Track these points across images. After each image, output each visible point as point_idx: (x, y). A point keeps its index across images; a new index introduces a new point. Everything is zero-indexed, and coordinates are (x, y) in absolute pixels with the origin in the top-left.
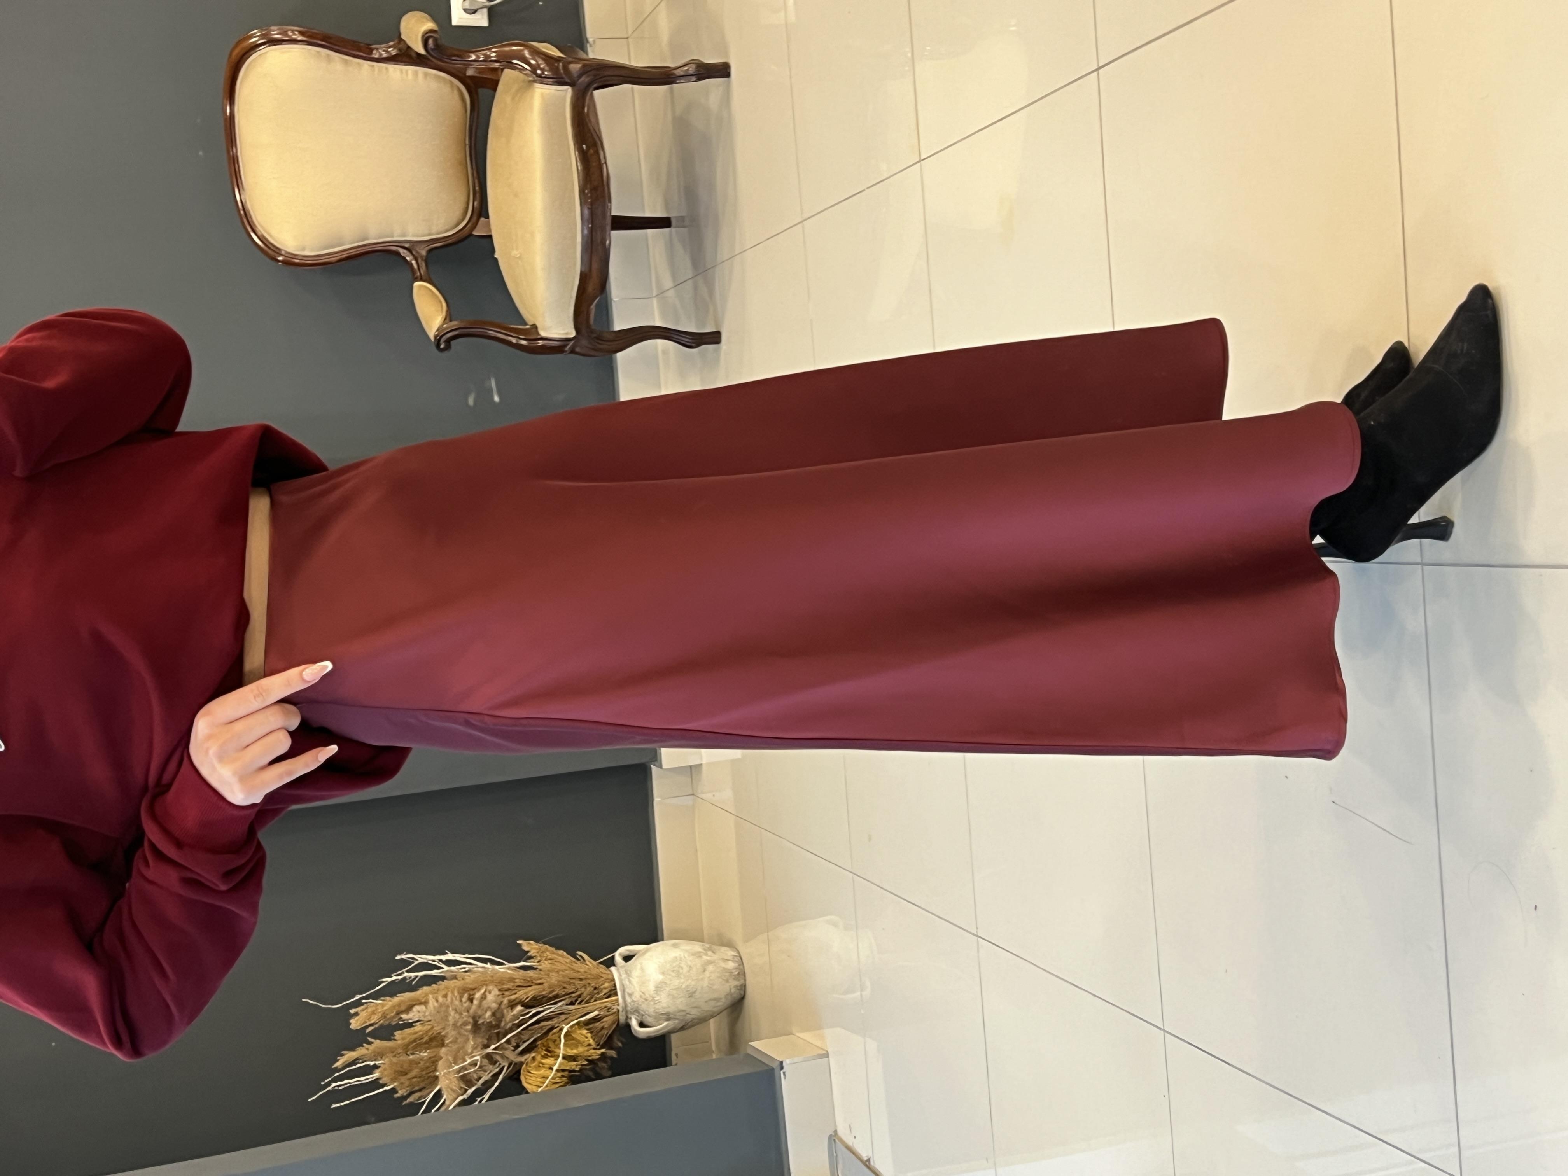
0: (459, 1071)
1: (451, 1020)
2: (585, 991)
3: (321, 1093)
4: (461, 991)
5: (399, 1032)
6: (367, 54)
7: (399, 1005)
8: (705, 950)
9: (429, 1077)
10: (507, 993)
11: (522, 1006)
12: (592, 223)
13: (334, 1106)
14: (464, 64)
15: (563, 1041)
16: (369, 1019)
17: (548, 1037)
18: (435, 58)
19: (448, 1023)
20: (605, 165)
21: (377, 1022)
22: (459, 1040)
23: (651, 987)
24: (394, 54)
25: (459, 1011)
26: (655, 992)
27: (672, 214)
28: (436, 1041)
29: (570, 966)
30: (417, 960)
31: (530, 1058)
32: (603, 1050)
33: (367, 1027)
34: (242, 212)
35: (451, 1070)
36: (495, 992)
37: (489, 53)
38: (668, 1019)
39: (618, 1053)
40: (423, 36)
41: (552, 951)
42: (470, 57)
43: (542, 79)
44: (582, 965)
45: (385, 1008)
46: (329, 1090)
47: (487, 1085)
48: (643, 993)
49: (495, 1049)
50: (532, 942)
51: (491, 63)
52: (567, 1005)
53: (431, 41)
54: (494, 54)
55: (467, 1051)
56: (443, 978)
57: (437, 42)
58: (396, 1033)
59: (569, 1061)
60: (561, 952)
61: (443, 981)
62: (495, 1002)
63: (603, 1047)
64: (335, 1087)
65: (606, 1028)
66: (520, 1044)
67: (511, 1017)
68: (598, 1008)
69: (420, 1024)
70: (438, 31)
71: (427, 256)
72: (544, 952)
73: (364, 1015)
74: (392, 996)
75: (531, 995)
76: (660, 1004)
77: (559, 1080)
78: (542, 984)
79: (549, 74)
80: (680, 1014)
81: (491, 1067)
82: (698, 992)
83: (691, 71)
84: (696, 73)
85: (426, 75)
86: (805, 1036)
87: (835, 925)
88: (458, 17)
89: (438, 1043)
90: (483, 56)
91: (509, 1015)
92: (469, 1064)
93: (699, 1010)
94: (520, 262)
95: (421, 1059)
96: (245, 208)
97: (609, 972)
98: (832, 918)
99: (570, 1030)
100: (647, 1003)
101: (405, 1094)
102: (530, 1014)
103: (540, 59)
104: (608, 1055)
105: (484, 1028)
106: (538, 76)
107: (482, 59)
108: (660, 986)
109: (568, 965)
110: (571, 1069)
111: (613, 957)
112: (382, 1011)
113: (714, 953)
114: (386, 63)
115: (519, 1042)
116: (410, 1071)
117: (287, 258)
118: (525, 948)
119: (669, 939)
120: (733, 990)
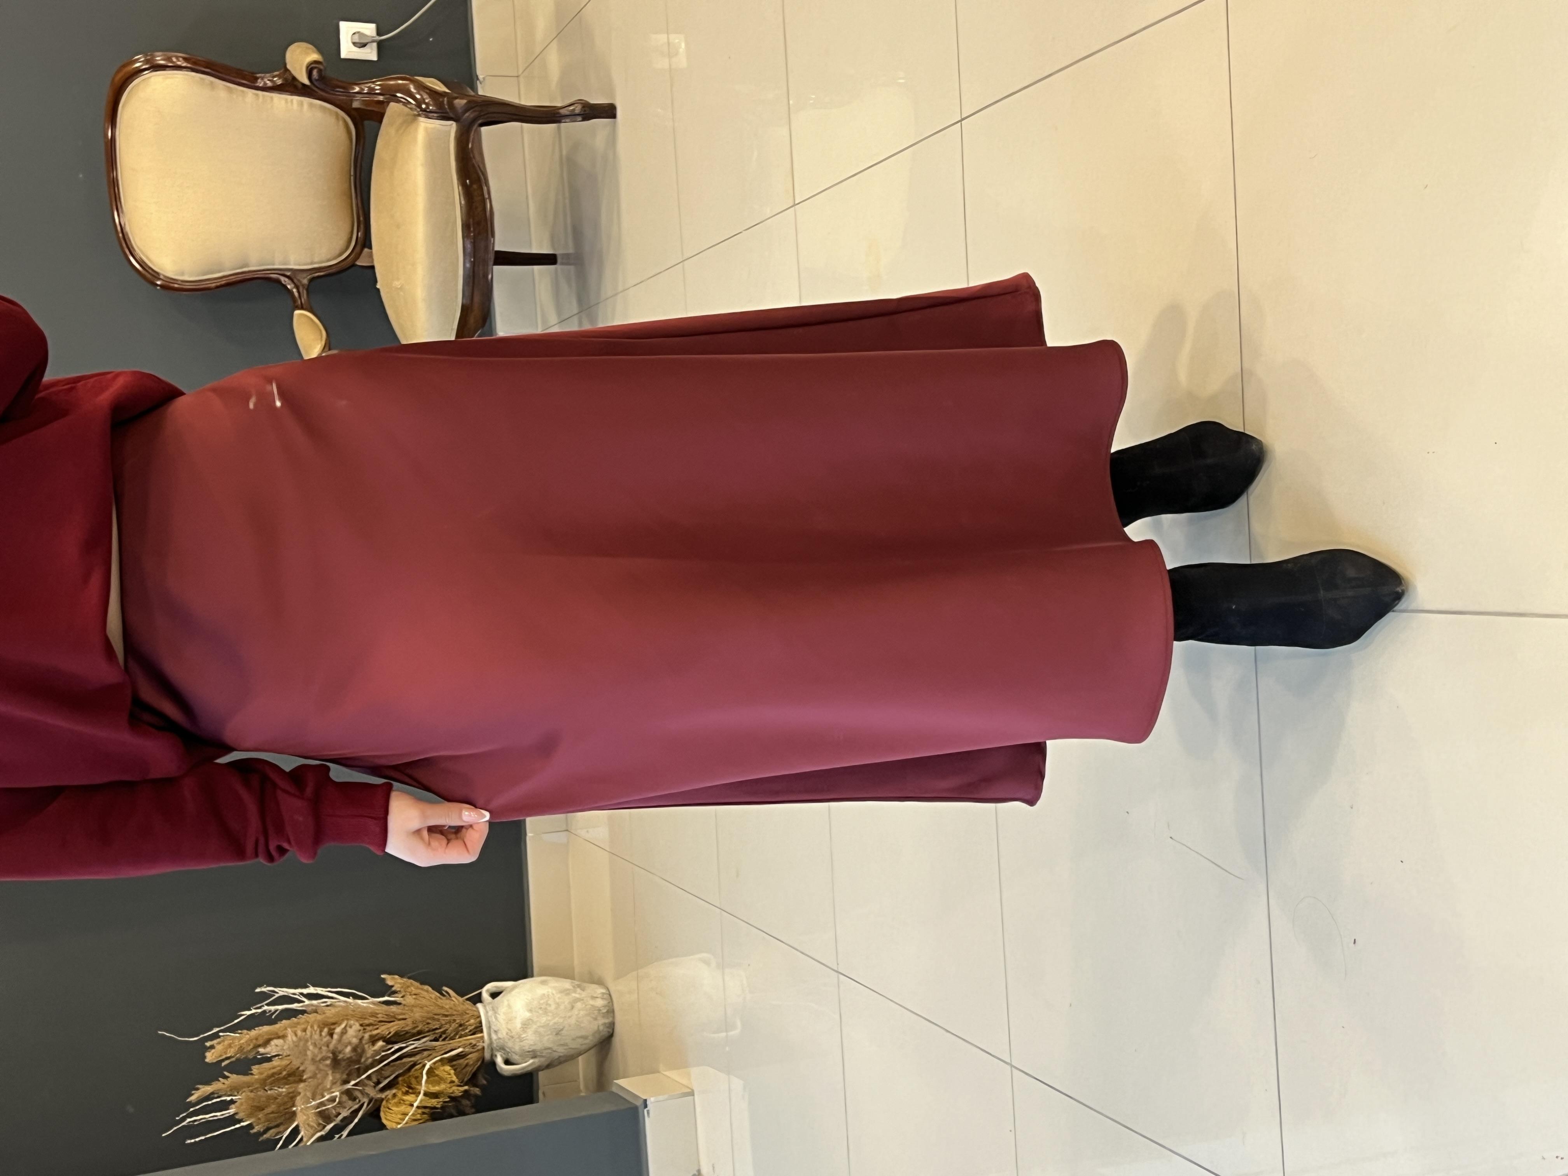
0: (317, 1107)
1: (310, 1054)
2: (450, 1027)
3: (175, 1128)
4: (321, 1025)
5: (257, 1066)
6: (252, 82)
7: (257, 1038)
8: (574, 987)
9: (286, 1113)
10: (368, 1028)
11: (383, 1041)
12: (474, 257)
13: (189, 1141)
14: (348, 96)
15: (425, 1078)
16: (225, 1053)
17: (411, 1074)
18: (319, 89)
19: (307, 1058)
20: (488, 200)
21: (233, 1055)
22: (319, 1076)
23: (518, 1024)
24: (279, 83)
25: (318, 1046)
26: (521, 1029)
27: (559, 252)
28: (294, 1076)
30: (277, 993)
31: (392, 1094)
32: (466, 1088)
33: (223, 1060)
34: (121, 235)
35: (310, 1105)
36: (357, 1026)
37: (373, 86)
38: (534, 1057)
39: (482, 1091)
40: (307, 67)
41: (418, 986)
42: (354, 89)
43: (427, 113)
44: (448, 1001)
45: (242, 1042)
46: (183, 1126)
47: (347, 1121)
48: (508, 1030)
49: (355, 1085)
50: (396, 977)
51: (375, 96)
52: (431, 1041)
53: (315, 73)
54: (378, 87)
55: (326, 1087)
56: (303, 1012)
57: (323, 73)
58: (253, 1067)
59: (431, 1098)
60: (426, 987)
61: (303, 1015)
62: (356, 1037)
63: (466, 1084)
64: (190, 1122)
65: (471, 1066)
66: (381, 1081)
67: (372, 1052)
68: (462, 1045)
69: (279, 1059)
70: (324, 63)
71: (309, 285)
72: (408, 987)
73: (219, 1048)
74: (249, 1029)
75: (393, 1031)
76: (526, 1041)
77: (420, 1118)
78: (405, 1019)
79: (434, 108)
80: (547, 1051)
81: (350, 1102)
82: (566, 1029)
83: (577, 111)
84: (582, 113)
85: (311, 105)
86: (673, 1075)
87: (707, 962)
88: (347, 50)
89: (297, 1079)
90: (367, 89)
91: (370, 1050)
92: (328, 1100)
93: (566, 1047)
94: (402, 293)
95: (280, 1094)
96: (124, 232)
97: (474, 1009)
98: (705, 955)
99: (433, 1066)
100: (513, 1040)
101: (262, 1130)
102: (393, 1050)
103: (425, 94)
104: (472, 1092)
105: (344, 1064)
106: (422, 110)
107: (366, 91)
108: (527, 1023)
109: (434, 1001)
110: (432, 1106)
111: (481, 993)
112: (238, 1045)
113: (583, 990)
114: (271, 92)
115: (379, 1077)
116: (268, 1107)
117: (165, 283)
118: (390, 983)
119: (538, 976)
120: (602, 1028)
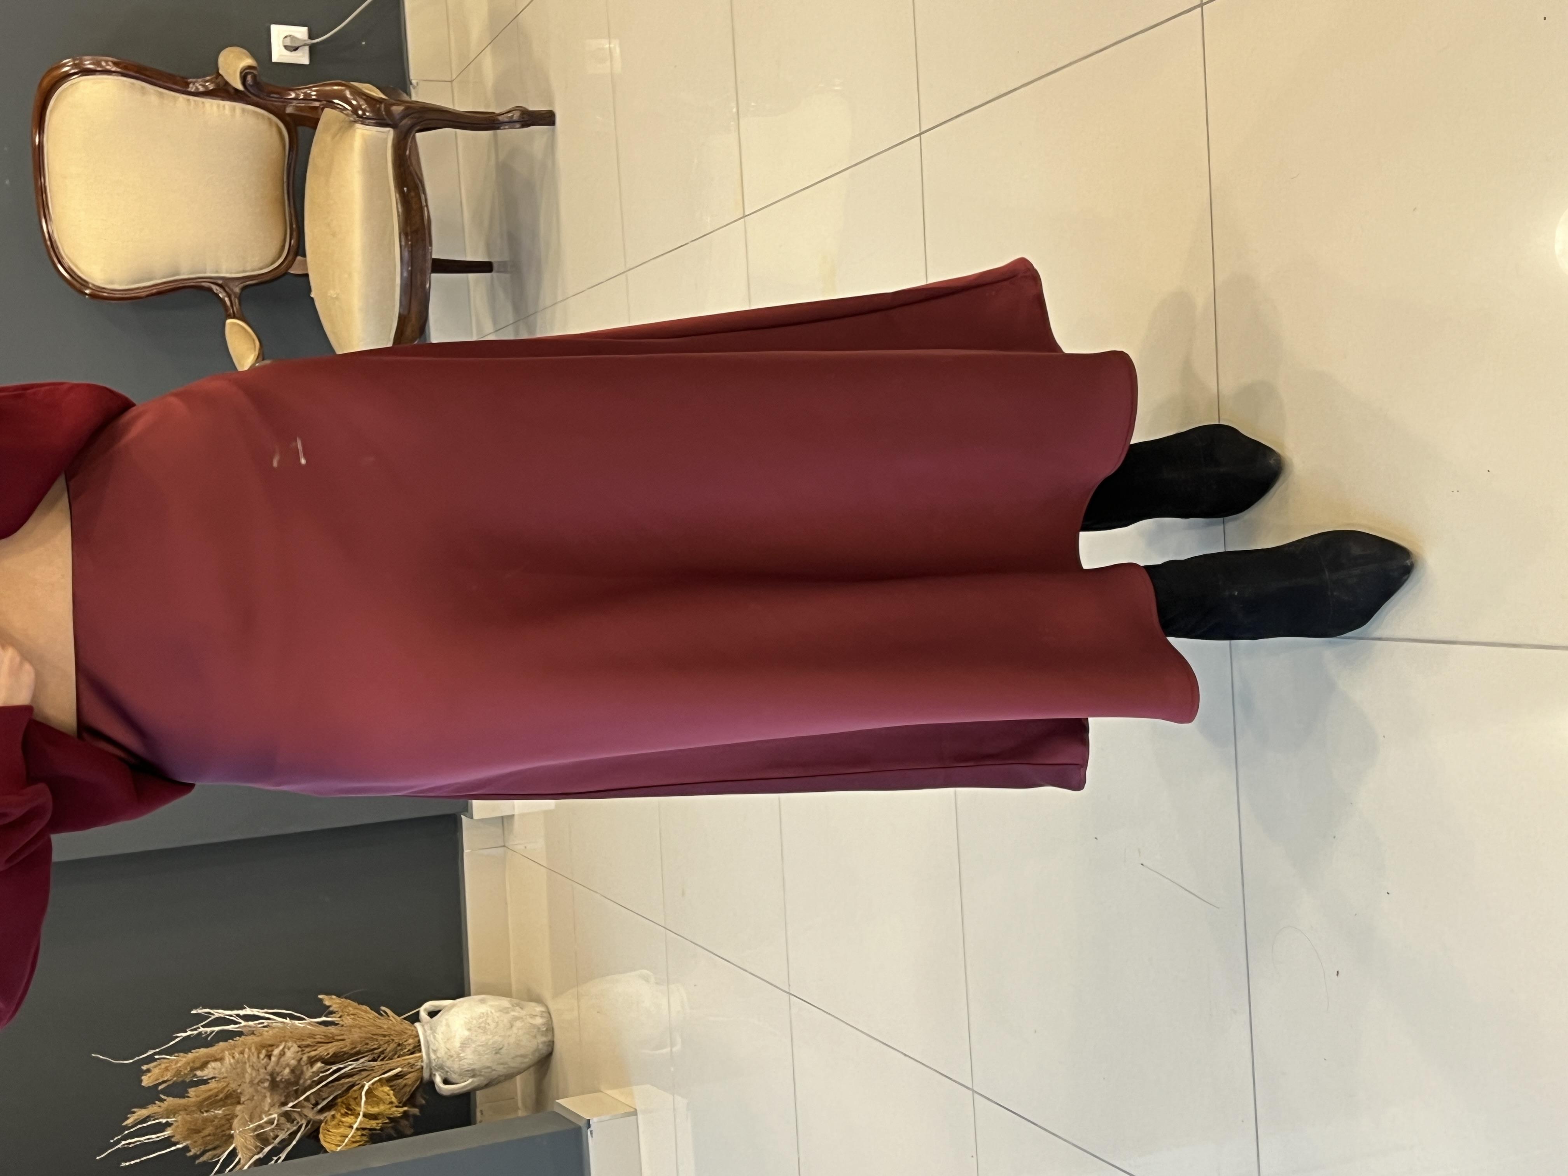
0: (255, 1129)
1: (248, 1078)
2: (389, 1047)
3: (109, 1151)
4: (258, 1047)
5: (193, 1089)
6: (183, 87)
7: (193, 1061)
8: (513, 1006)
9: (223, 1136)
10: (307, 1050)
11: (322, 1063)
12: (412, 266)
13: (123, 1164)
14: (284, 102)
15: (364, 1099)
16: (163, 1077)
17: (349, 1094)
18: (253, 94)
19: (244, 1080)
20: (425, 208)
21: (170, 1078)
22: (255, 1098)
23: (457, 1044)
24: (211, 88)
25: (256, 1068)
26: (460, 1048)
27: (494, 259)
28: (232, 1098)
30: (213, 1015)
31: (330, 1115)
32: (405, 1108)
33: (160, 1084)
34: (49, 243)
35: (247, 1128)
36: (295, 1048)
37: (309, 92)
38: (473, 1076)
39: (422, 1112)
40: (241, 73)
41: (355, 1006)
42: (291, 95)
43: (363, 120)
44: (386, 1021)
45: (179, 1065)
46: (119, 1148)
47: (285, 1143)
48: (448, 1049)
49: (293, 1107)
50: (334, 997)
51: (311, 102)
52: (369, 1061)
53: (249, 78)
54: (314, 93)
55: (264, 1109)
56: (240, 1034)
57: (258, 78)
58: (190, 1090)
59: (370, 1119)
60: (364, 1007)
61: (240, 1037)
62: (294, 1058)
63: (404, 1105)
64: (124, 1145)
65: (410, 1085)
66: (319, 1102)
67: (311, 1074)
68: (401, 1065)
69: (216, 1081)
70: (258, 68)
71: (241, 294)
72: (346, 1007)
73: (156, 1071)
74: (187, 1052)
75: (331, 1052)
76: (465, 1060)
77: (359, 1140)
78: (343, 1040)
79: (371, 115)
80: (486, 1070)
81: (288, 1125)
82: (505, 1048)
83: (515, 118)
84: (522, 120)
85: (243, 110)
86: (613, 1093)
87: (646, 979)
88: (279, 54)
89: (234, 1101)
90: (303, 94)
91: (309, 1072)
92: (266, 1122)
93: (506, 1066)
94: (337, 303)
95: (215, 1117)
96: (53, 240)
97: (413, 1028)
98: (645, 972)
99: (371, 1087)
100: (452, 1059)
101: (198, 1153)
102: (331, 1071)
103: (361, 100)
104: (410, 1113)
105: (282, 1086)
106: (358, 116)
107: (301, 97)
108: (466, 1042)
109: (372, 1021)
110: (372, 1128)
111: (418, 1013)
112: (175, 1068)
113: (522, 1008)
114: (203, 97)
115: (318, 1099)
116: (204, 1129)
117: (94, 292)
118: (327, 1003)
119: (476, 994)
120: (541, 1046)
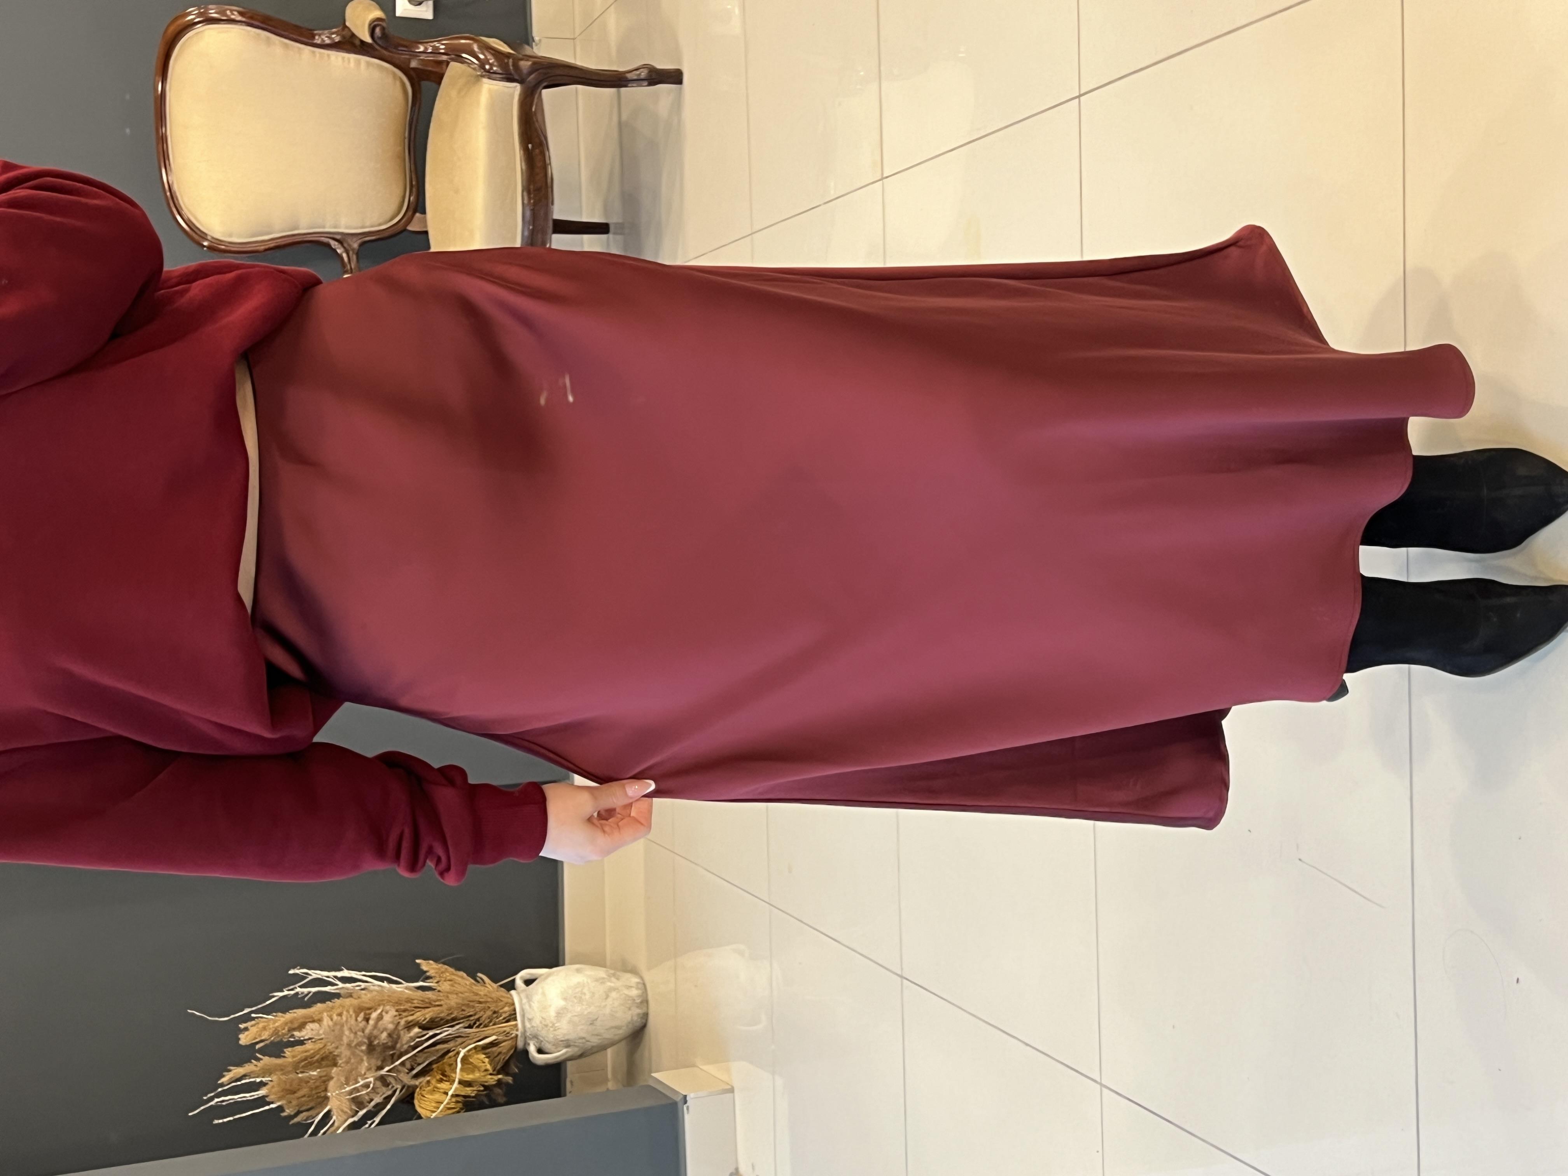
0: (351, 1093)
1: (345, 1040)
2: (484, 1014)
3: (202, 1108)
4: (356, 1010)
5: (290, 1049)
6: (309, 39)
7: (291, 1022)
8: (608, 976)
9: (318, 1097)
10: (405, 1014)
11: (420, 1028)
12: (533, 226)
13: (216, 1122)
14: (411, 55)
15: (459, 1065)
16: (260, 1036)
17: (445, 1061)
18: (382, 47)
19: (342, 1043)
20: (549, 166)
21: (268, 1038)
22: (352, 1061)
23: (552, 1013)
24: (337, 41)
25: (354, 1031)
26: (556, 1018)
27: (612, 220)
28: (328, 1060)
29: (470, 988)
30: (311, 975)
31: (425, 1081)
32: (500, 1076)
33: (257, 1043)
34: (168, 194)
35: (343, 1091)
36: (393, 1012)
37: (437, 45)
38: (568, 1046)
39: (514, 1080)
40: (370, 25)
41: (452, 972)
42: (419, 48)
43: (490, 74)
44: (483, 988)
45: (277, 1024)
46: (212, 1105)
47: (379, 1107)
48: (542, 1018)
49: (389, 1071)
50: (431, 962)
51: (439, 55)
52: (466, 1028)
53: (378, 30)
54: (443, 47)
55: (361, 1073)
56: (337, 996)
57: (383, 31)
58: (286, 1050)
59: (465, 1086)
60: (461, 973)
61: (338, 999)
62: (392, 1022)
63: (498, 1074)
64: (218, 1102)
65: (504, 1054)
66: (415, 1067)
67: (408, 1038)
68: (497, 1033)
69: (312, 1042)
70: (386, 21)
71: (358, 250)
72: (443, 972)
73: (253, 1030)
74: (284, 1012)
75: (427, 1017)
76: (560, 1030)
77: (453, 1107)
78: (440, 1005)
79: (498, 70)
80: (580, 1041)
81: (384, 1089)
82: (600, 1019)
83: (643, 76)
84: (648, 78)
85: (368, 64)
86: (710, 1069)
87: (741, 954)
88: (402, 8)
89: (330, 1063)
90: (431, 48)
91: (405, 1037)
92: (362, 1086)
93: (599, 1037)
95: (310, 1077)
96: (172, 191)
97: (509, 996)
98: (741, 946)
99: (467, 1054)
100: (547, 1028)
101: (292, 1113)
102: (427, 1036)
103: (489, 54)
104: (504, 1081)
105: (379, 1049)
106: (485, 70)
107: (430, 51)
108: (562, 1012)
109: (468, 987)
110: (467, 1094)
111: (514, 981)
112: (273, 1027)
113: (618, 979)
114: (328, 50)
115: (413, 1064)
116: (299, 1090)
117: (212, 244)
118: (424, 968)
119: (571, 964)
120: (635, 1018)
